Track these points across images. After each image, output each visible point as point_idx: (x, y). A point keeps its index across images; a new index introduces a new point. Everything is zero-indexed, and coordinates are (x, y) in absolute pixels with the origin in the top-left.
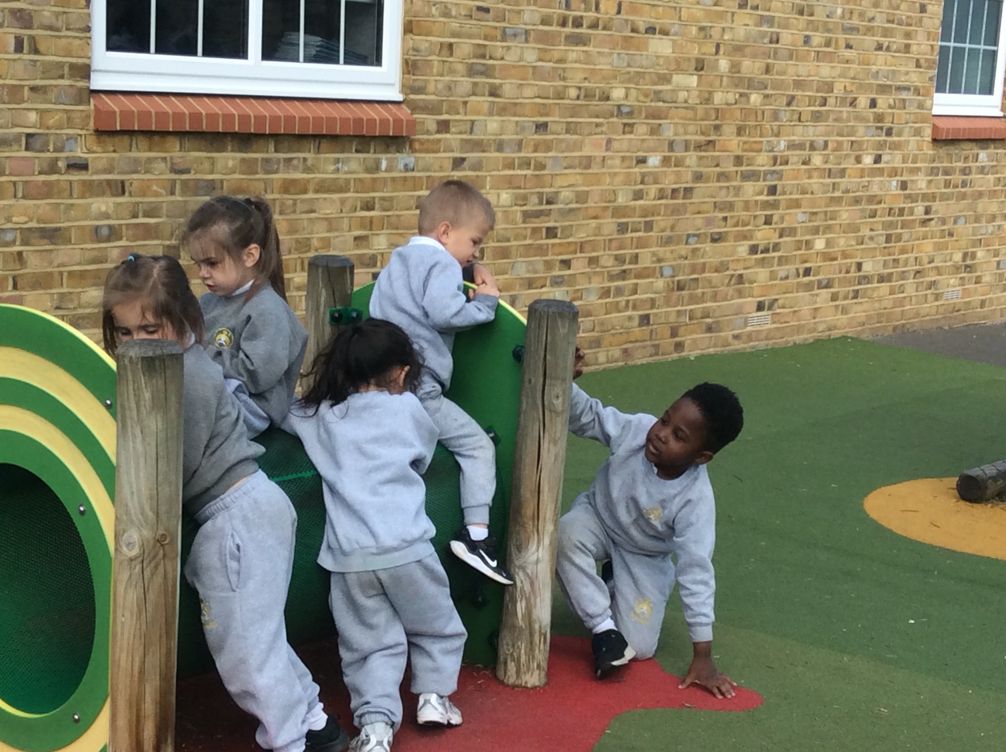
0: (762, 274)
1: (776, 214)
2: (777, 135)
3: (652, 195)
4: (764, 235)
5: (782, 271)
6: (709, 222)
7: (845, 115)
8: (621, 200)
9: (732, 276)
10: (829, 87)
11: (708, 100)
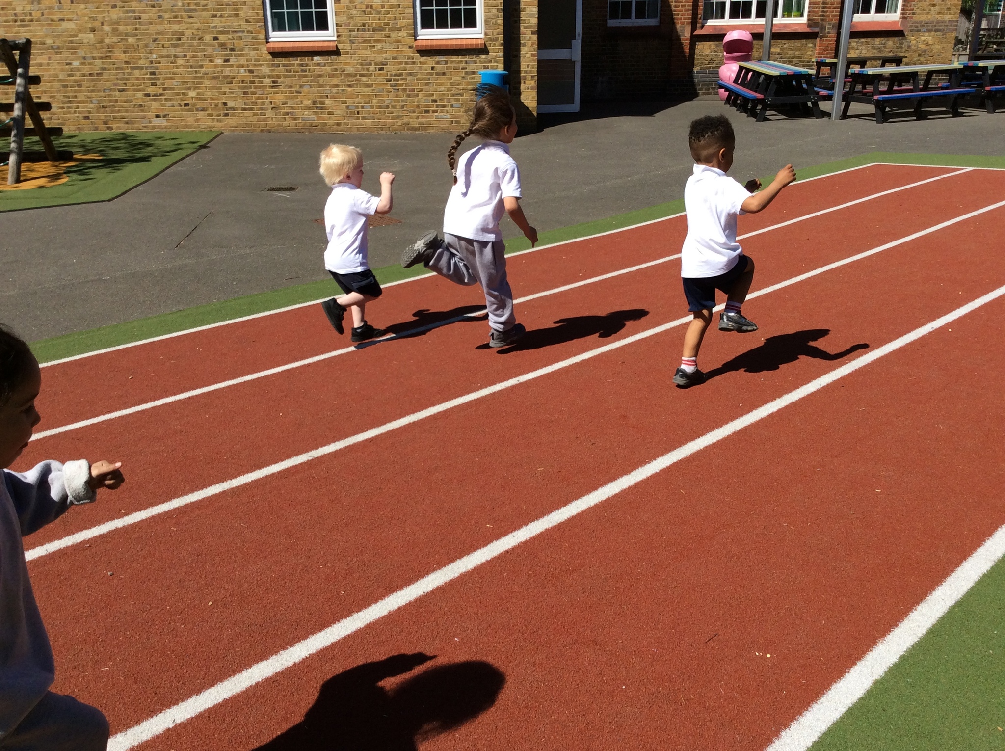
0: (155, 104)
1: (158, 83)
2: (151, 53)
3: (78, 75)
4: (151, 90)
5: (169, 103)
6: (115, 85)
7: (195, 44)
8: (61, 77)
9: (135, 105)
10: (182, 34)
11: (102, 42)
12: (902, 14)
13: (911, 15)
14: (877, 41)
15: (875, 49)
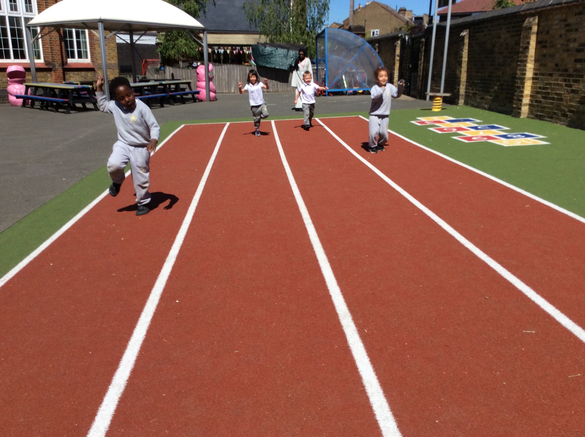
12: (91, 59)
13: (96, 60)
14: (83, 73)
15: (83, 77)
